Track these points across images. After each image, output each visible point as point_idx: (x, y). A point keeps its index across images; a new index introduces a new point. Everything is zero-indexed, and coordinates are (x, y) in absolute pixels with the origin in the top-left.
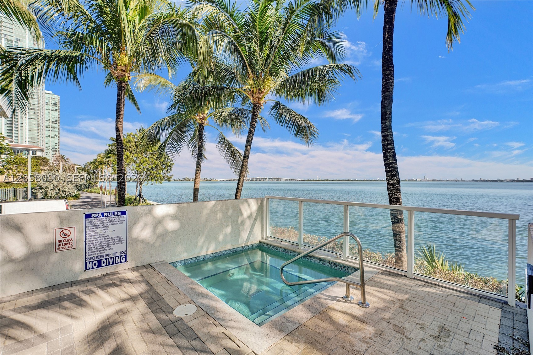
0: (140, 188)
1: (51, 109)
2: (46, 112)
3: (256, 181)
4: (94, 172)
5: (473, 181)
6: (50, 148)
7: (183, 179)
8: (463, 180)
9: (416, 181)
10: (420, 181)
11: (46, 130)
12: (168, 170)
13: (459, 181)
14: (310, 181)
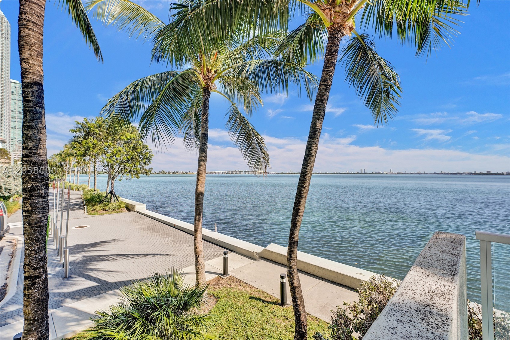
0: (112, 183)
1: (17, 99)
2: (12, 102)
3: (231, 174)
4: (61, 165)
5: (435, 174)
6: (16, 139)
7: (159, 172)
8: (425, 173)
9: (383, 174)
10: (387, 174)
11: (12, 121)
12: (146, 162)
13: (422, 174)
14: (284, 174)
